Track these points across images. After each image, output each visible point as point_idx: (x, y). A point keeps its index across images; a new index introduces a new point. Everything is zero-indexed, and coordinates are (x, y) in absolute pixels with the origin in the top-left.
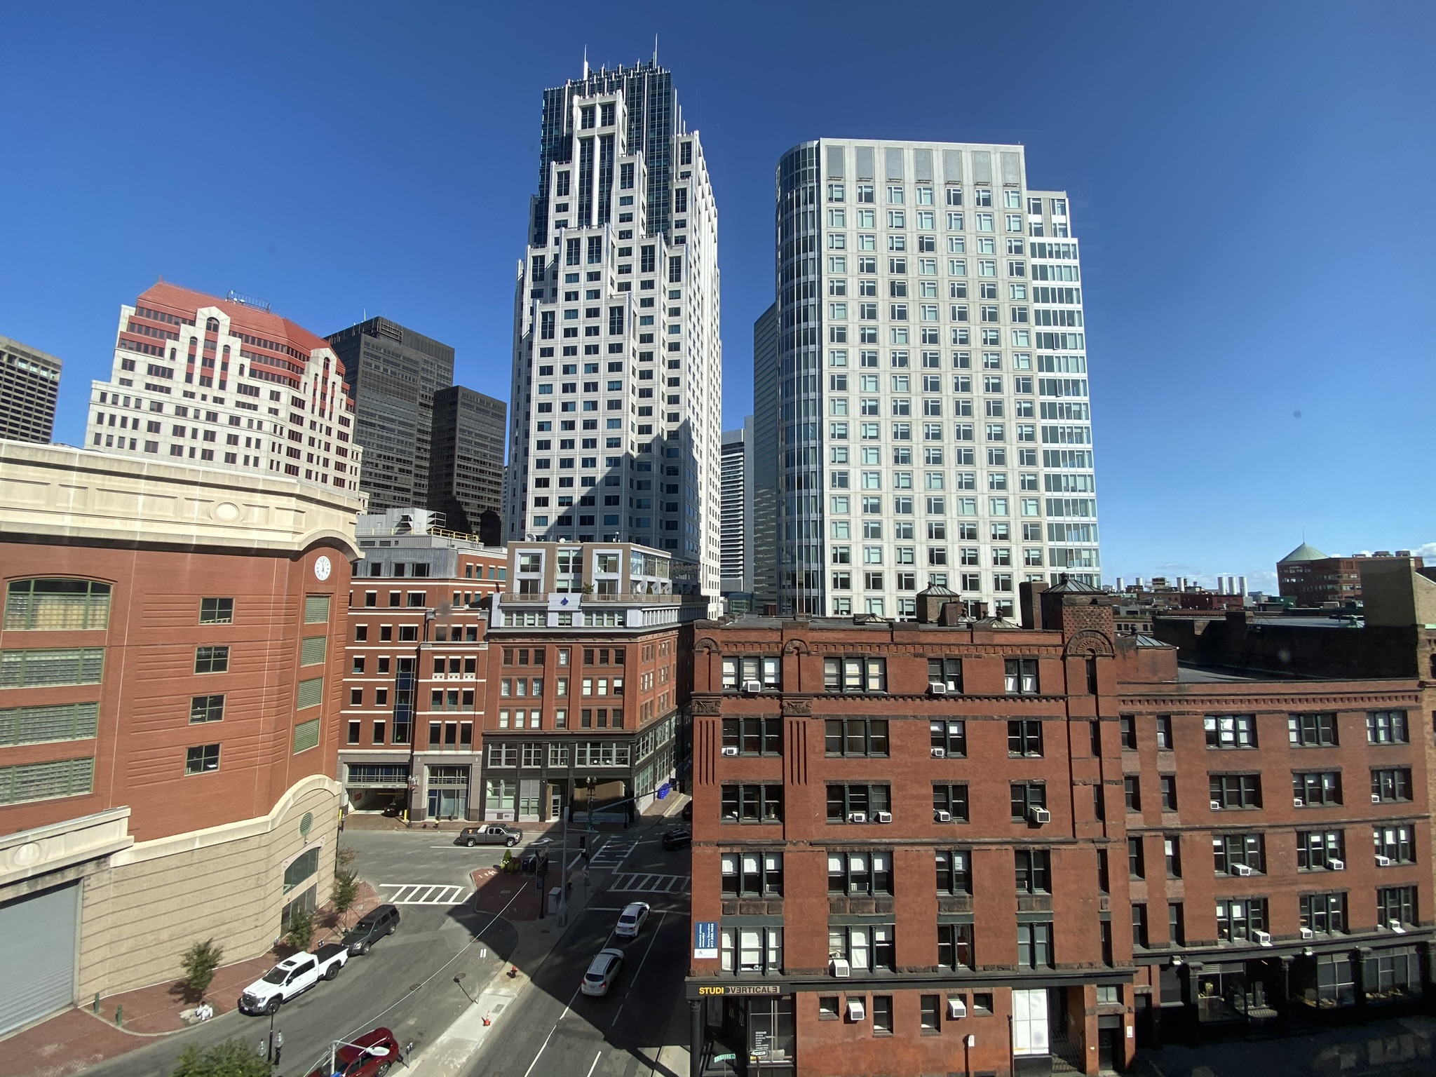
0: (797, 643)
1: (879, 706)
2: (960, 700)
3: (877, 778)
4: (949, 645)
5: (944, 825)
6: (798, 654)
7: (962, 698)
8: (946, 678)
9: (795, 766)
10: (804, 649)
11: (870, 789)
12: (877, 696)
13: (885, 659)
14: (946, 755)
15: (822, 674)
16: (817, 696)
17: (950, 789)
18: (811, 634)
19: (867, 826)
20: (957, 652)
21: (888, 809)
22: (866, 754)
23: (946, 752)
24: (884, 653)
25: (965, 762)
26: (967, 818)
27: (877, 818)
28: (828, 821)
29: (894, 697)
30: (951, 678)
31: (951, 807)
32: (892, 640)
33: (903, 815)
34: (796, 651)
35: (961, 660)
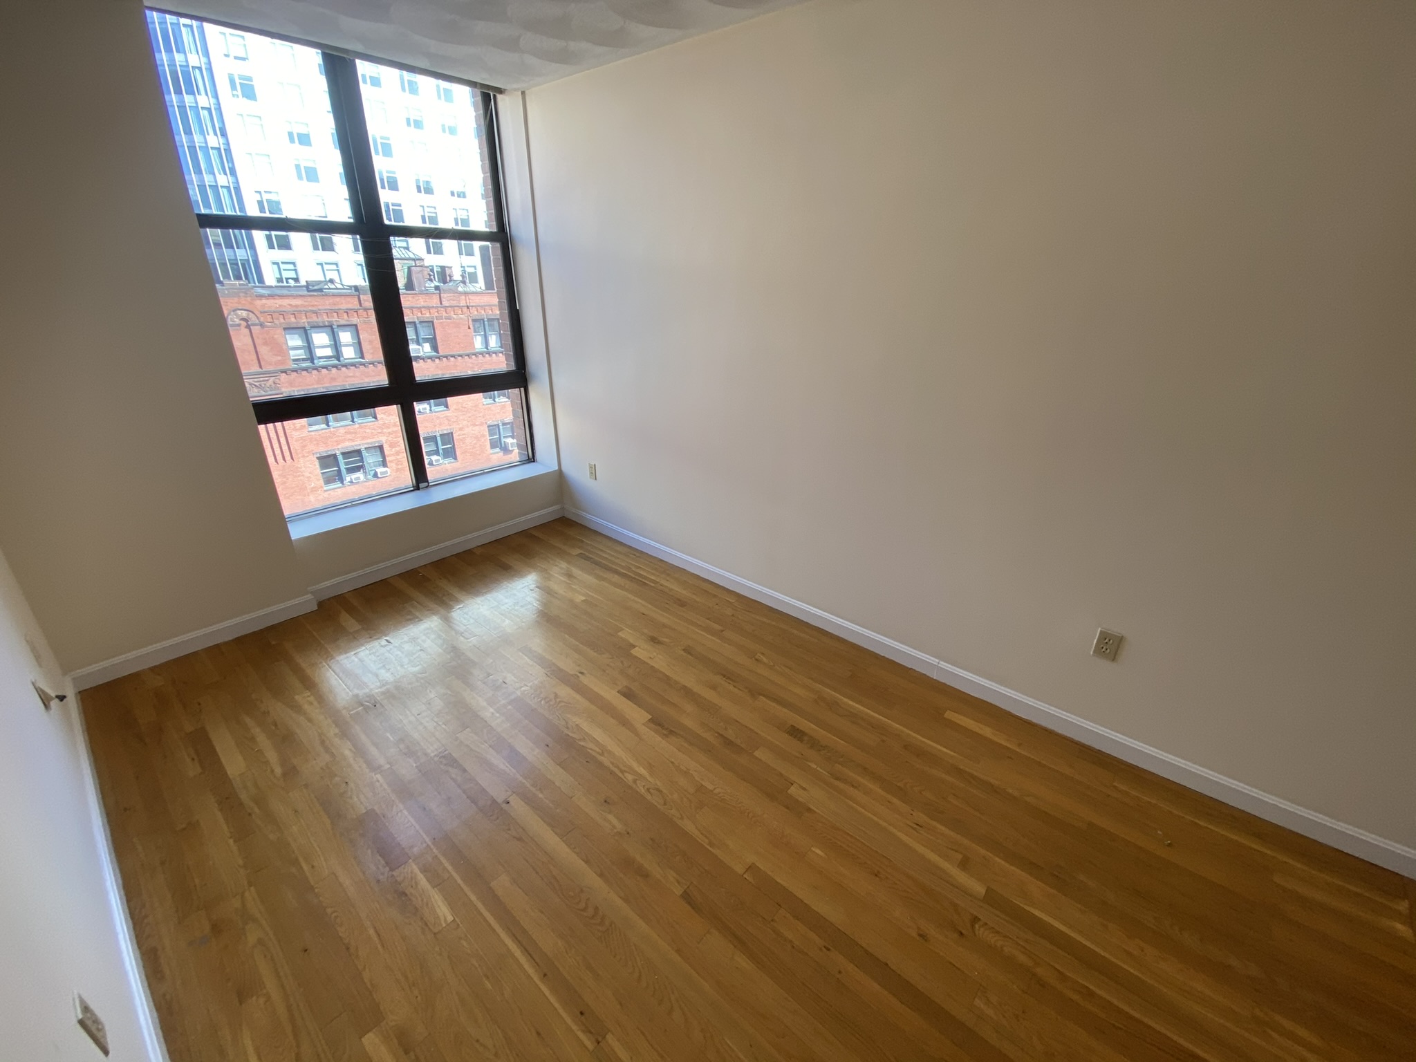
0: (244, 314)
1: (358, 374)
2: (437, 360)
3: (369, 441)
4: (420, 308)
5: (437, 468)
6: (248, 327)
7: (439, 358)
8: (421, 341)
9: (276, 446)
10: (253, 319)
11: (364, 453)
12: (354, 365)
13: (356, 326)
14: (431, 410)
15: (284, 347)
16: (285, 372)
17: (439, 439)
18: (258, 303)
19: (367, 484)
20: (428, 315)
21: (384, 464)
22: (353, 421)
23: (431, 407)
24: (355, 320)
25: (448, 413)
26: (455, 458)
27: (375, 475)
28: (325, 488)
29: (372, 363)
30: (426, 340)
31: (441, 452)
32: (361, 305)
33: (400, 467)
34: (244, 323)
35: (432, 322)
